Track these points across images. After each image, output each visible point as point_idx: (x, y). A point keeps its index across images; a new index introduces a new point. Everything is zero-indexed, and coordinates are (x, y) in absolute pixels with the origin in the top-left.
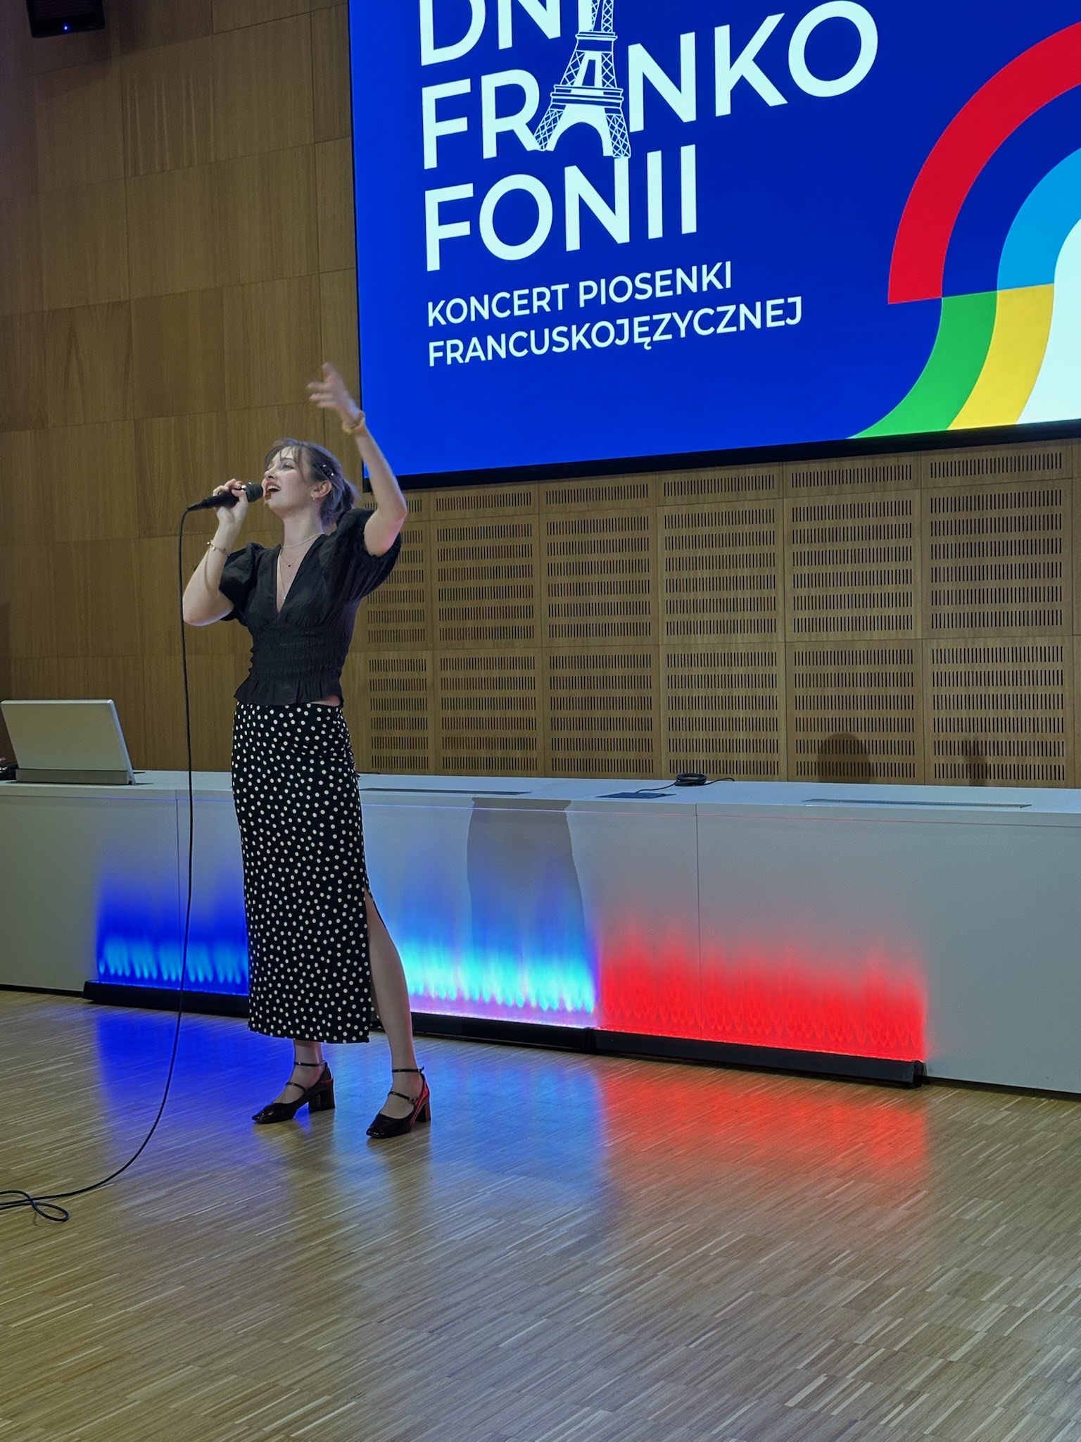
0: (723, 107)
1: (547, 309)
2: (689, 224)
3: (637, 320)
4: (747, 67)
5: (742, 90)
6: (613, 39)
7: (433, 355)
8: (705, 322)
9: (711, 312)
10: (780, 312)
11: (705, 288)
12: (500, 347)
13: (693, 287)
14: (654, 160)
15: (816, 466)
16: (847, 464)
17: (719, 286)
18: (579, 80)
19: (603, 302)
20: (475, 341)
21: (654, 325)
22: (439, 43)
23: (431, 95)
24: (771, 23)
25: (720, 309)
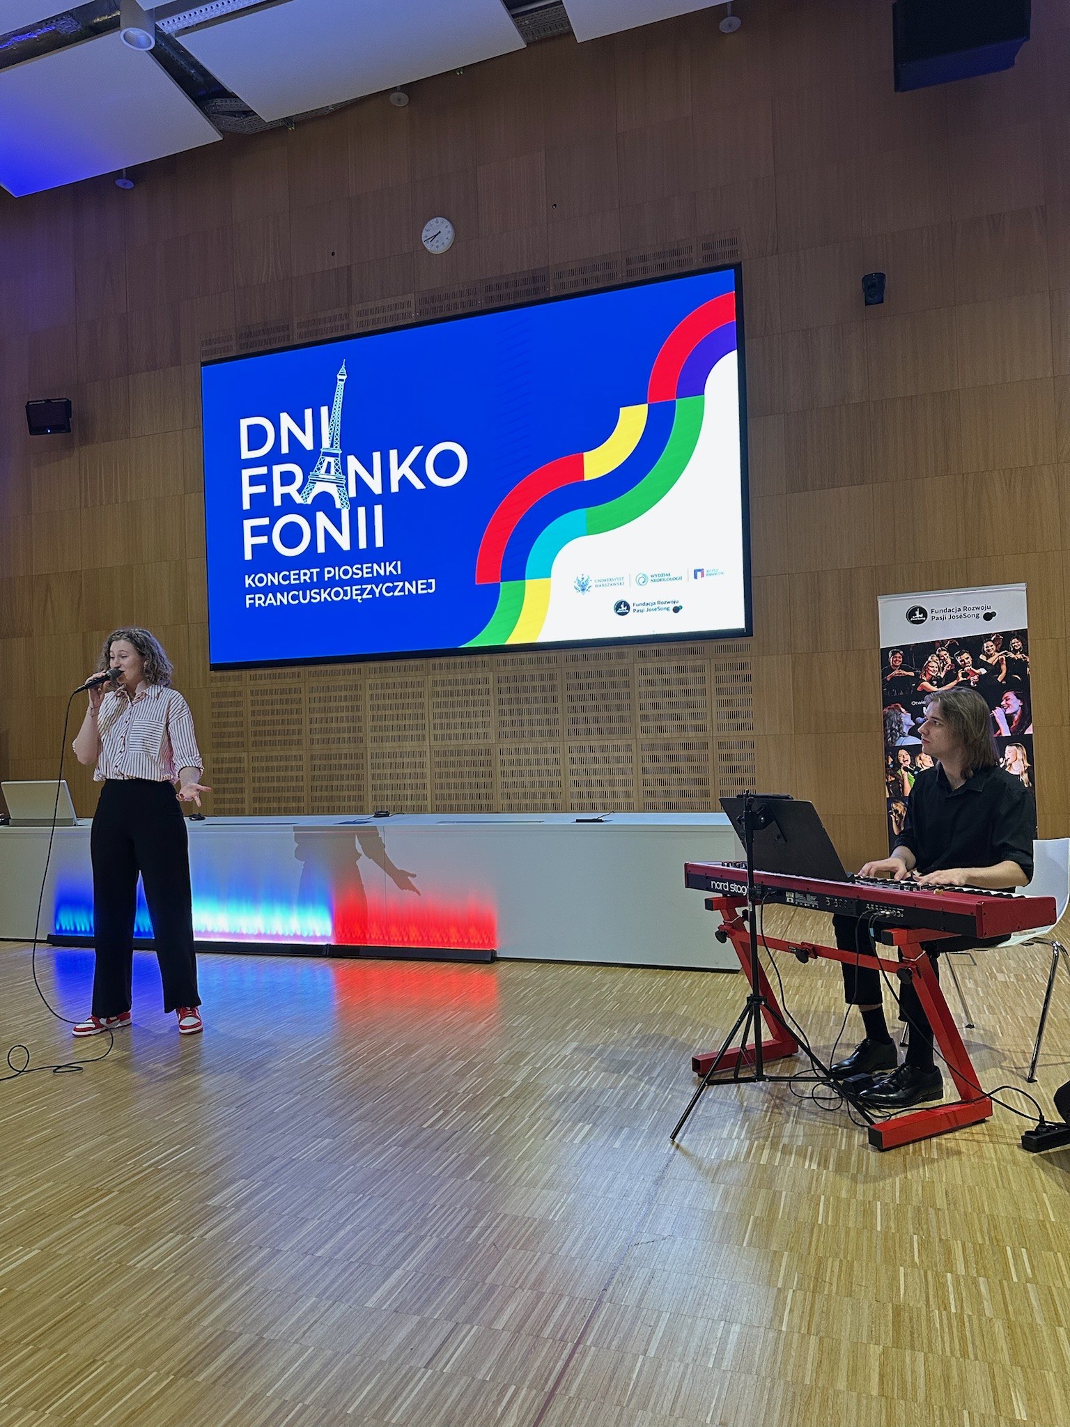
0: (395, 488)
1: (309, 581)
2: (379, 542)
3: (354, 588)
4: (406, 470)
5: (404, 481)
6: (340, 452)
7: (248, 602)
8: (388, 590)
9: (391, 585)
10: (424, 586)
11: (388, 574)
12: (284, 599)
13: (382, 573)
14: (361, 511)
15: (444, 660)
16: (458, 659)
17: (395, 573)
18: (323, 470)
19: (337, 578)
20: (270, 595)
21: (363, 591)
22: (251, 448)
23: (246, 474)
24: (417, 450)
25: (395, 584)
